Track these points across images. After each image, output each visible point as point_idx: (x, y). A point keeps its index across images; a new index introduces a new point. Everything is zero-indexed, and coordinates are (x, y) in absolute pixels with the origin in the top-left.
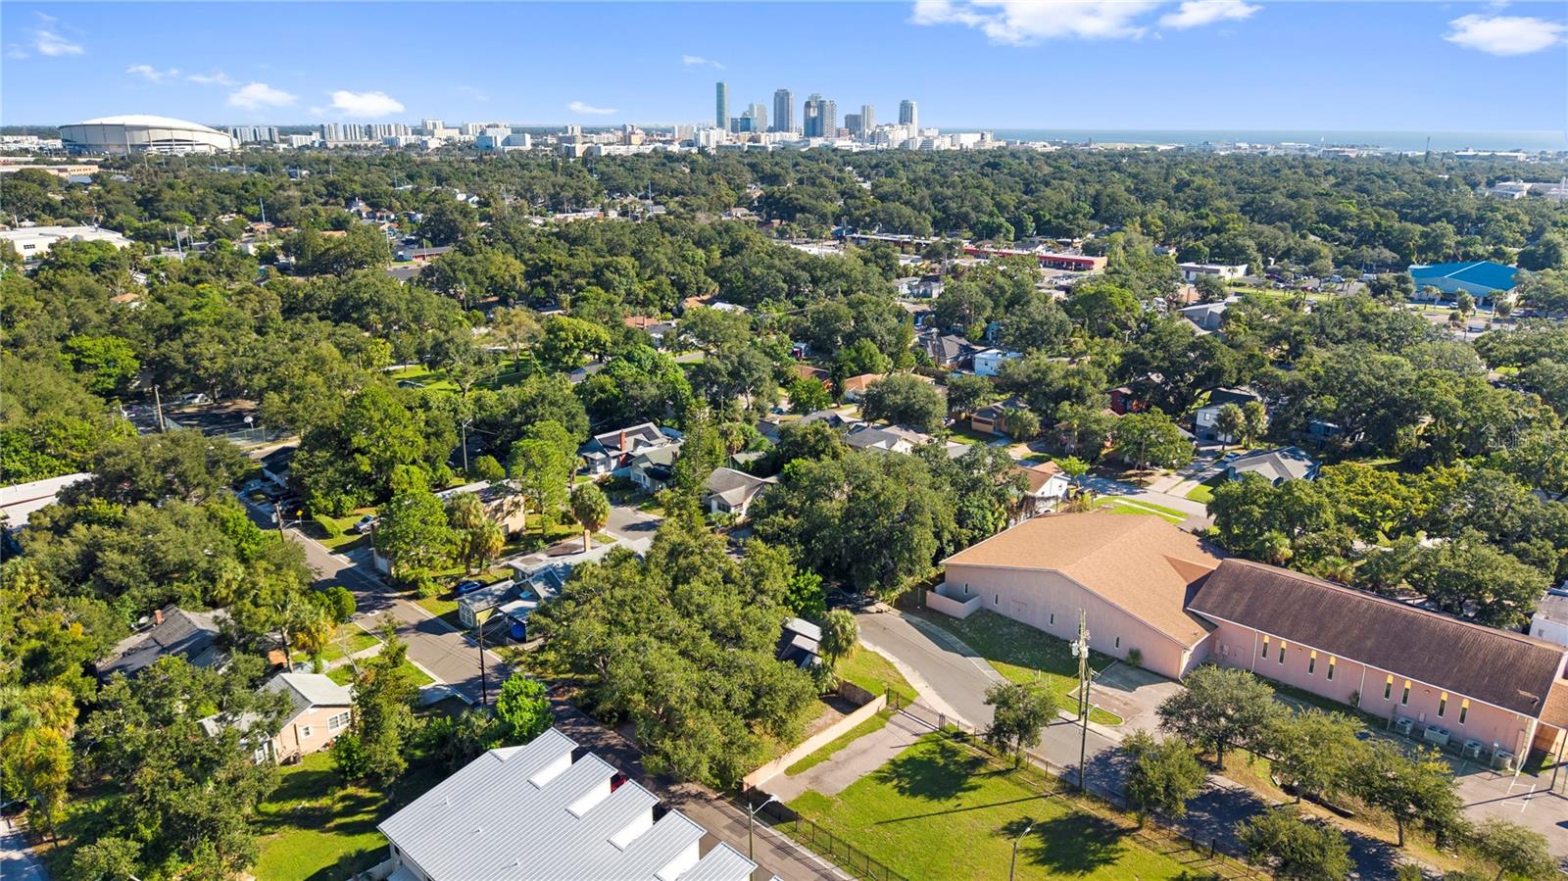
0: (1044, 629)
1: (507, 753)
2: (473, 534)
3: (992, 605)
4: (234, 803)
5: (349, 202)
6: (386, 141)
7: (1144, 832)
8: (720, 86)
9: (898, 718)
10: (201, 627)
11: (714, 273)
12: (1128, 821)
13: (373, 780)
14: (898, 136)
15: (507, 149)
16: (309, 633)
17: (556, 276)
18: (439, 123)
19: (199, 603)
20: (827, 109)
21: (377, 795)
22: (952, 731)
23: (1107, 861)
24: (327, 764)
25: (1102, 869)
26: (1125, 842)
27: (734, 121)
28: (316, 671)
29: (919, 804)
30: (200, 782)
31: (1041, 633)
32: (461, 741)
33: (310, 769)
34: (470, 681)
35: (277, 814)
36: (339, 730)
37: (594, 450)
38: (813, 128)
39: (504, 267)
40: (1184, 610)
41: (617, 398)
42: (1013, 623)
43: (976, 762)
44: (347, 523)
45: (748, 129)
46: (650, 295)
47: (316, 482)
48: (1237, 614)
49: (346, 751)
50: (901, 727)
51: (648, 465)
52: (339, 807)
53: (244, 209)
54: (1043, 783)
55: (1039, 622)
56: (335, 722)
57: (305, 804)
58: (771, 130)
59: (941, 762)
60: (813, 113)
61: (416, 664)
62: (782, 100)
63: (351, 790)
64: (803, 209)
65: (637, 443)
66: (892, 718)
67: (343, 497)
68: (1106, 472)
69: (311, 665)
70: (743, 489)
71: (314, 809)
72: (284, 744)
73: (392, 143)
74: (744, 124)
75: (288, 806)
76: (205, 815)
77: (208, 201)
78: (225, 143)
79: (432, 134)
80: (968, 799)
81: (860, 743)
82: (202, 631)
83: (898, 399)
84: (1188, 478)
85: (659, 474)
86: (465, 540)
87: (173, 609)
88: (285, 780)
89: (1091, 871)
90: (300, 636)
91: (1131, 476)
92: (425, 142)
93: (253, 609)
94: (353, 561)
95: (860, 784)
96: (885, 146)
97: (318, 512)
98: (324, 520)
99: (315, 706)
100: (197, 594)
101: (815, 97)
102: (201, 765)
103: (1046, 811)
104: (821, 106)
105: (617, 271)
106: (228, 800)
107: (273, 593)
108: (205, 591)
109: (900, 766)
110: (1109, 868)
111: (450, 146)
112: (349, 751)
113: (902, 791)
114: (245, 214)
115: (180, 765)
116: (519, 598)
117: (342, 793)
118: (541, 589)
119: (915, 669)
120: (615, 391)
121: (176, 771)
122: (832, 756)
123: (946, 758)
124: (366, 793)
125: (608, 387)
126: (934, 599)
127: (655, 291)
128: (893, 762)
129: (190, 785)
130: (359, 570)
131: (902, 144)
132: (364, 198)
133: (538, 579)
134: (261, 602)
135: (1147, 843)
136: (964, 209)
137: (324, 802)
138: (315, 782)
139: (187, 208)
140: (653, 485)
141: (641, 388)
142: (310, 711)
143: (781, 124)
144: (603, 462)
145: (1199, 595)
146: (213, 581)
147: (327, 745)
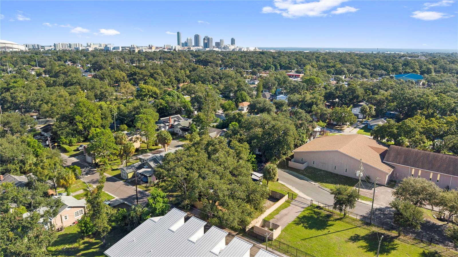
0: (332, 171)
1: (156, 219)
2: (124, 147)
3: (311, 165)
4: (38, 246)
5: (65, 62)
6: (75, 48)
7: (400, 237)
8: (178, 33)
9: (293, 202)
10: (20, 180)
11: (188, 77)
12: (394, 233)
13: (96, 235)
14: (232, 48)
15: (114, 51)
16: (65, 180)
17: (138, 76)
18: (92, 44)
19: (19, 172)
20: (210, 40)
21: (98, 241)
22: (315, 206)
23: (394, 249)
24: (76, 230)
25: (393, 252)
26: (396, 241)
27: (183, 44)
28: (68, 195)
29: (314, 232)
30: (22, 237)
31: (331, 173)
32: (132, 217)
33: (68, 233)
34: (130, 197)
35: (55, 251)
36: (80, 217)
37: (160, 123)
38: (206, 45)
39: (120, 75)
40: (382, 162)
41: (166, 107)
42: (321, 170)
43: (328, 216)
44: (75, 148)
45: (187, 46)
46: (168, 82)
47: (62, 133)
48: (401, 162)
49: (84, 223)
50: (296, 205)
51: (181, 126)
52: (82, 247)
53: (30, 63)
54: (356, 222)
55: (330, 169)
56: (77, 214)
57: (67, 246)
58: (193, 46)
59: (316, 217)
60: (206, 41)
61: (106, 192)
62: (197, 37)
63: (86, 239)
64: (210, 62)
65: (175, 121)
66: (292, 202)
67: (72, 139)
68: (329, 127)
69: (66, 193)
70: (215, 133)
71: (71, 248)
72: (57, 222)
73: (77, 49)
74: (186, 44)
75: (60, 248)
76: (24, 252)
77: (18, 60)
78: (23, 48)
79: (90, 46)
80: (331, 229)
81: (283, 212)
82: (20, 182)
83: (261, 105)
84: (355, 128)
85: (184, 129)
86: (121, 149)
87: (7, 175)
88: (59, 237)
89: (390, 253)
90: (61, 181)
91: (337, 128)
92: (88, 49)
93: (41, 170)
94: (78, 159)
95: (289, 226)
96: (228, 50)
97: (63, 144)
98: (66, 147)
99: (69, 207)
100: (18, 169)
101: (206, 37)
102: (22, 230)
103: (363, 232)
104: (208, 39)
105: (158, 74)
106: (35, 244)
107: (50, 165)
108: (21, 168)
109: (301, 219)
110: (395, 251)
111: (96, 49)
112: (86, 224)
113: (306, 228)
114: (31, 65)
115: (12, 230)
116: (144, 168)
117: (83, 241)
118: (152, 164)
119: (293, 186)
120: (166, 105)
121: (10, 232)
122: (275, 217)
123: (317, 215)
124: (93, 240)
125: (163, 103)
126: (291, 164)
127: (170, 81)
128: (298, 218)
129: (17, 238)
130: (80, 162)
131: (233, 50)
132: (70, 60)
133: (151, 161)
134: (45, 167)
135: (403, 241)
136: (259, 62)
137: (76, 245)
138: (71, 237)
139: (11, 63)
140: (183, 133)
141: (174, 104)
142: (67, 209)
143: (197, 44)
144: (164, 127)
145: (386, 157)
146: (24, 164)
147: (74, 223)
